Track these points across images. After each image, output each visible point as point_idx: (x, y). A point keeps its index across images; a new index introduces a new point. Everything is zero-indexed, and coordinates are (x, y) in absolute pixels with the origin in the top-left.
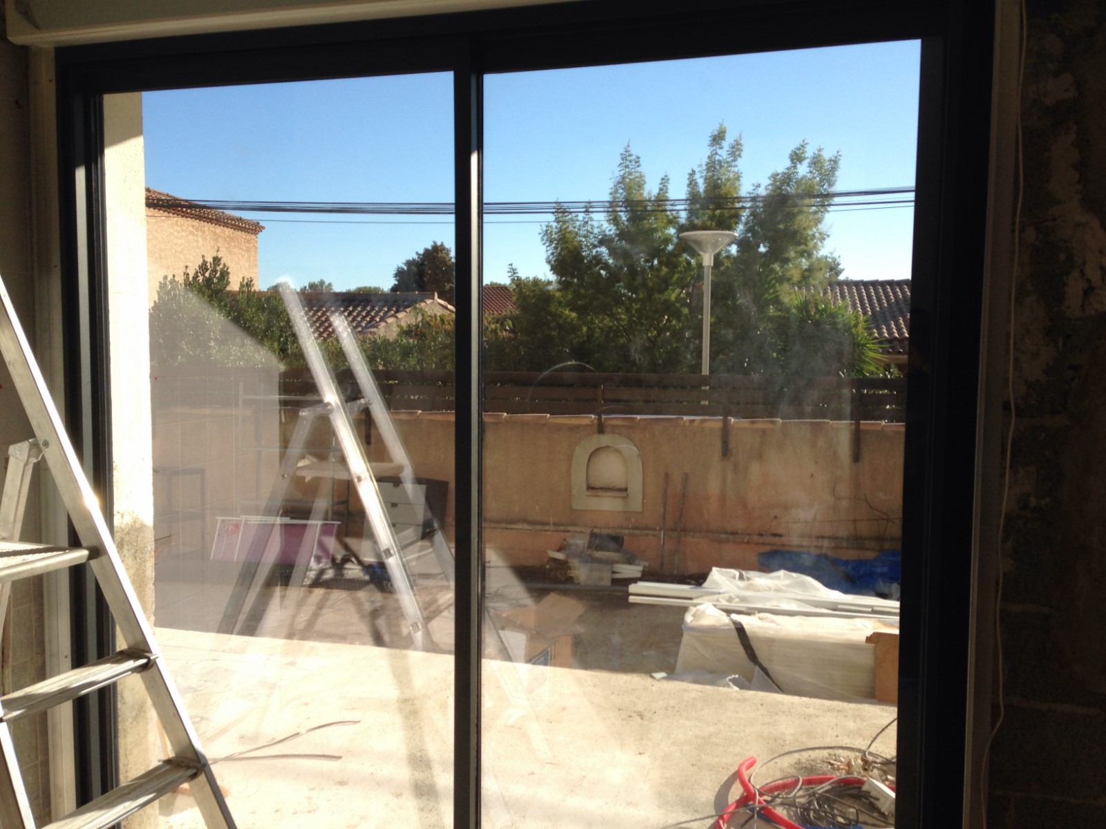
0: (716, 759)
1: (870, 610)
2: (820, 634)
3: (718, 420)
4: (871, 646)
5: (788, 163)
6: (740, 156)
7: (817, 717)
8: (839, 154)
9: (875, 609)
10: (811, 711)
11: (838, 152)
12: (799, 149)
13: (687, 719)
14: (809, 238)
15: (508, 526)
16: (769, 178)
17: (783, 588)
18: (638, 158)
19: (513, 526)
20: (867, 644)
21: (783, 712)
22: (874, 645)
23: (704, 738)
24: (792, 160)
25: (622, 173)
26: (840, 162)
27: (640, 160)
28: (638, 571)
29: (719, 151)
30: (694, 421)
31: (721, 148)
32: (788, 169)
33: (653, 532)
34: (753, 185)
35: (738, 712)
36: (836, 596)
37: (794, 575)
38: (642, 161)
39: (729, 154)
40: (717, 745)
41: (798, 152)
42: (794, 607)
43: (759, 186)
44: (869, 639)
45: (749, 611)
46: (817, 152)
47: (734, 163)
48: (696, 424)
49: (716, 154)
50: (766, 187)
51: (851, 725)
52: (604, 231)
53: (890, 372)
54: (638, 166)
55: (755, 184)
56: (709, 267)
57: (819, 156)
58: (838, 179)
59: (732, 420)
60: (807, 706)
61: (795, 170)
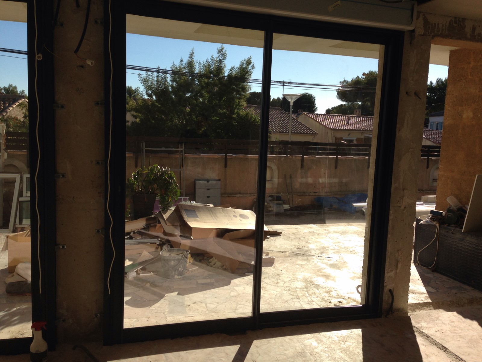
3: (300, 156)
15: (235, 195)
19: (236, 195)
28: (289, 206)
48: (294, 158)
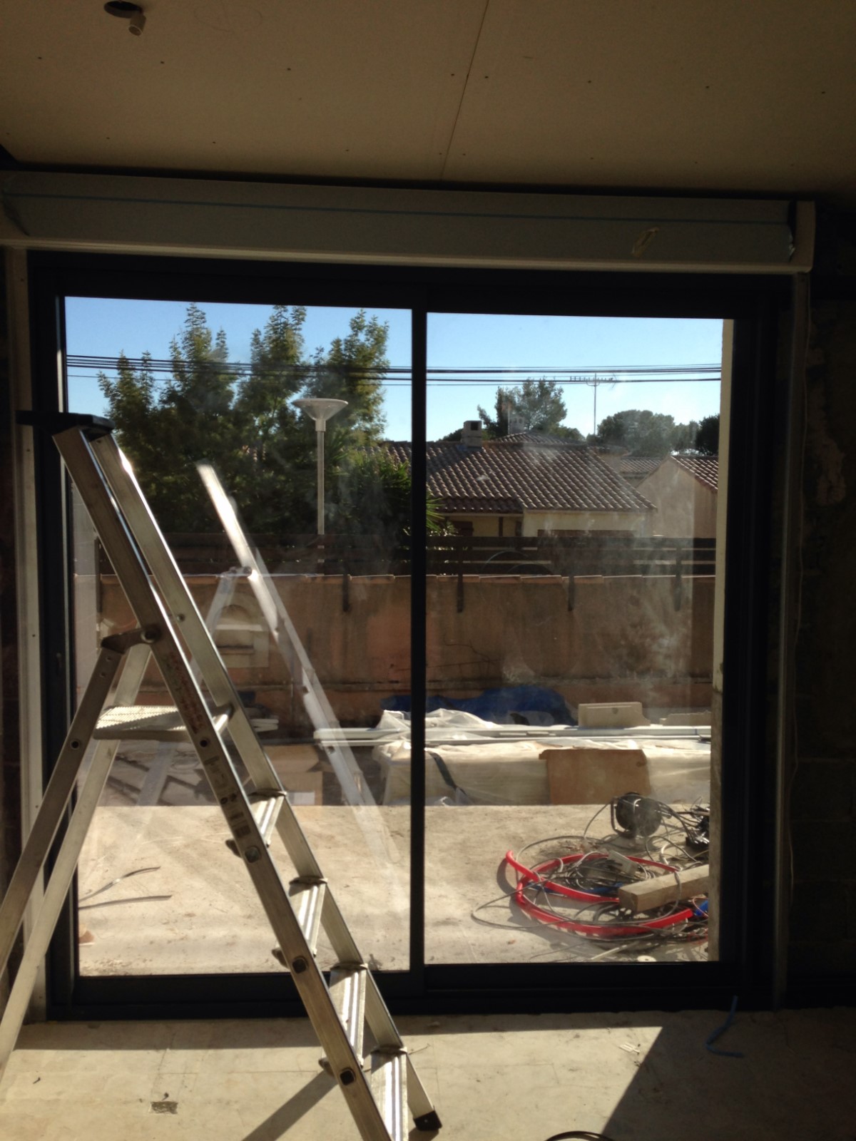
0: (481, 857)
1: (525, 734)
2: (502, 756)
3: (340, 577)
4: (544, 761)
5: (349, 332)
6: (303, 319)
7: (532, 818)
8: (387, 325)
9: (530, 733)
10: (524, 815)
11: (386, 323)
12: (358, 318)
13: (437, 832)
14: (370, 402)
16: (332, 344)
17: (447, 723)
18: (204, 314)
20: (541, 761)
21: (506, 818)
22: (545, 760)
23: (460, 844)
24: (353, 328)
25: (189, 329)
26: (388, 332)
27: (206, 316)
28: (274, 724)
29: (284, 314)
30: (316, 578)
31: (285, 311)
32: (350, 336)
33: (280, 686)
34: (317, 349)
35: (472, 823)
36: (490, 726)
37: (452, 712)
38: (207, 316)
39: (293, 317)
40: (474, 847)
41: (358, 320)
42: (464, 738)
43: (322, 350)
44: (541, 756)
45: (432, 744)
46: (372, 321)
47: (298, 327)
48: (318, 581)
49: (281, 316)
50: (330, 352)
51: (561, 821)
52: (173, 388)
53: (447, 529)
54: (204, 322)
55: (319, 347)
56: (322, 432)
57: (375, 324)
58: (387, 348)
59: (351, 577)
60: (519, 812)
61: (356, 338)
